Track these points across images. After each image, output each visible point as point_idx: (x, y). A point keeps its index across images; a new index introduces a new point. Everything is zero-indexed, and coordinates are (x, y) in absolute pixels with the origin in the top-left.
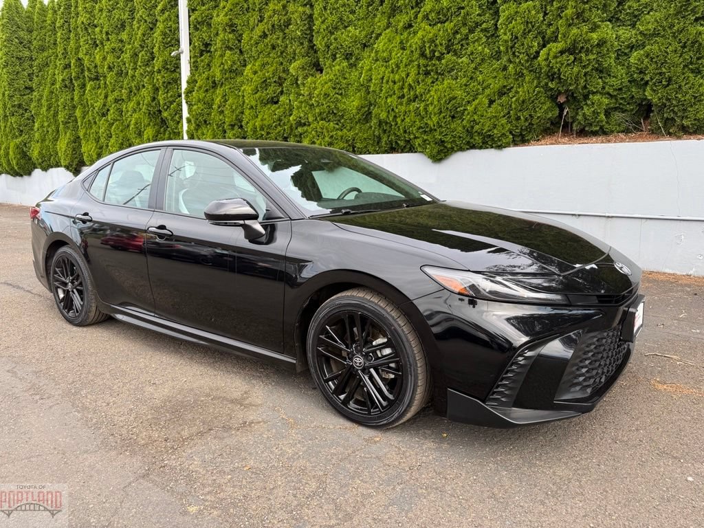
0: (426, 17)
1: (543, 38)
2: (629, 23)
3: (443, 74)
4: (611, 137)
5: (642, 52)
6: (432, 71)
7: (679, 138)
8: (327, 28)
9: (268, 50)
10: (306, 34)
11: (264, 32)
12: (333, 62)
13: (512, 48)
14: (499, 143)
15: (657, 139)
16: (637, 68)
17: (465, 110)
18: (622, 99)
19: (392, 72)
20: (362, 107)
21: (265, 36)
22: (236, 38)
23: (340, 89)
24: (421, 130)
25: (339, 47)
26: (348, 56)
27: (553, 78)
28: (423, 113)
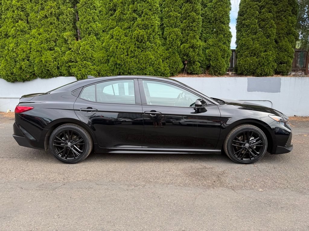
0: (138, 26)
1: (181, 41)
2: (203, 40)
3: (145, 49)
4: (199, 75)
5: (209, 50)
6: (141, 47)
7: (218, 76)
8: (86, 21)
9: (48, 24)
10: (71, 21)
11: (46, 15)
12: (89, 36)
13: (172, 43)
14: (166, 76)
15: (212, 77)
16: (208, 55)
17: (154, 63)
18: (202, 64)
19: (122, 45)
20: (104, 57)
21: (46, 17)
22: (25, 14)
23: (93, 48)
24: (136, 69)
25: (93, 30)
26: (96, 35)
27: (185, 55)
28: (137, 63)
